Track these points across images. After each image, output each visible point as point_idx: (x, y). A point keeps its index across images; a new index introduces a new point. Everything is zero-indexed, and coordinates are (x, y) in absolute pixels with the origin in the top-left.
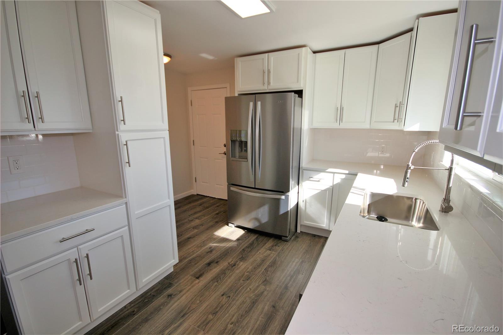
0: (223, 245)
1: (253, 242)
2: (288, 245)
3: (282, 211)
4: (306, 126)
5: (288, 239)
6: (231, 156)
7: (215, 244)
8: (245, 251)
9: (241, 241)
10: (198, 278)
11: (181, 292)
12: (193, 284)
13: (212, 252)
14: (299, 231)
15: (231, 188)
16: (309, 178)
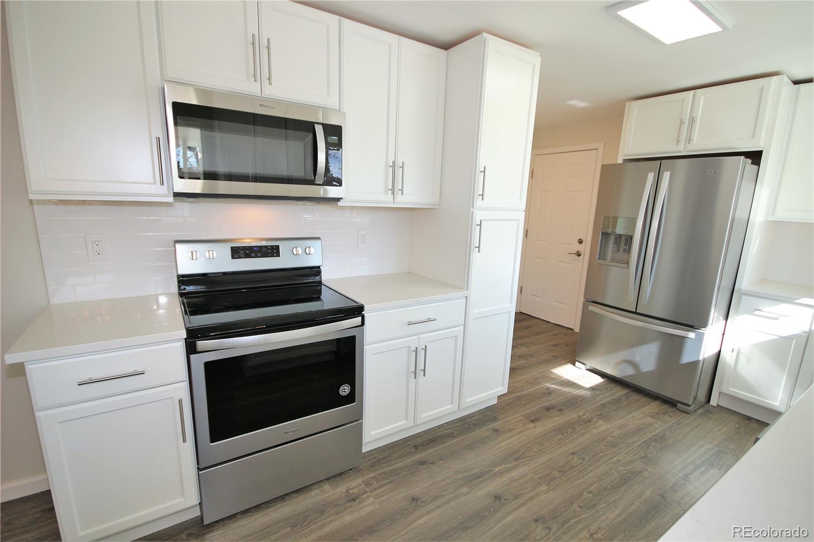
0: (568, 391)
1: (620, 399)
2: (690, 420)
3: (686, 358)
4: (759, 215)
5: (690, 410)
6: (597, 258)
7: (554, 386)
8: (606, 407)
9: (597, 392)
10: (533, 421)
11: (510, 430)
12: (526, 427)
13: (550, 394)
14: (714, 402)
15: (590, 306)
16: (753, 311)
